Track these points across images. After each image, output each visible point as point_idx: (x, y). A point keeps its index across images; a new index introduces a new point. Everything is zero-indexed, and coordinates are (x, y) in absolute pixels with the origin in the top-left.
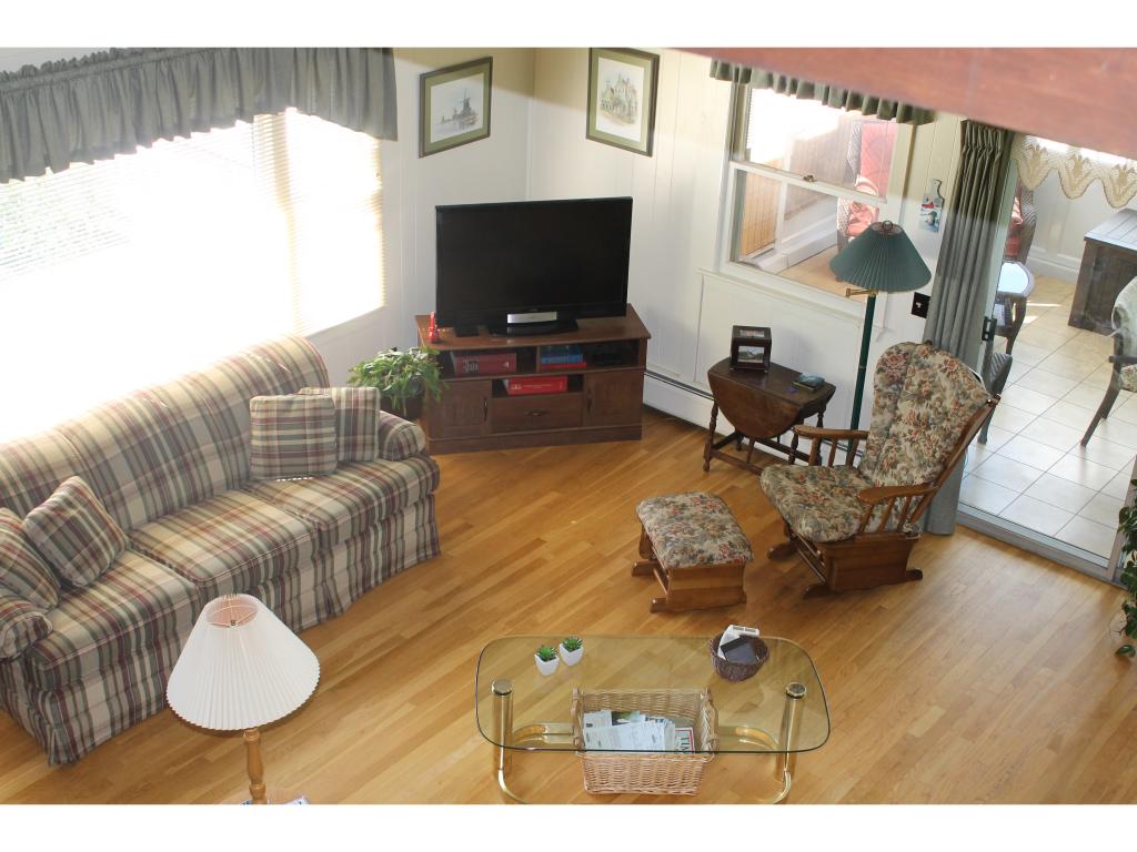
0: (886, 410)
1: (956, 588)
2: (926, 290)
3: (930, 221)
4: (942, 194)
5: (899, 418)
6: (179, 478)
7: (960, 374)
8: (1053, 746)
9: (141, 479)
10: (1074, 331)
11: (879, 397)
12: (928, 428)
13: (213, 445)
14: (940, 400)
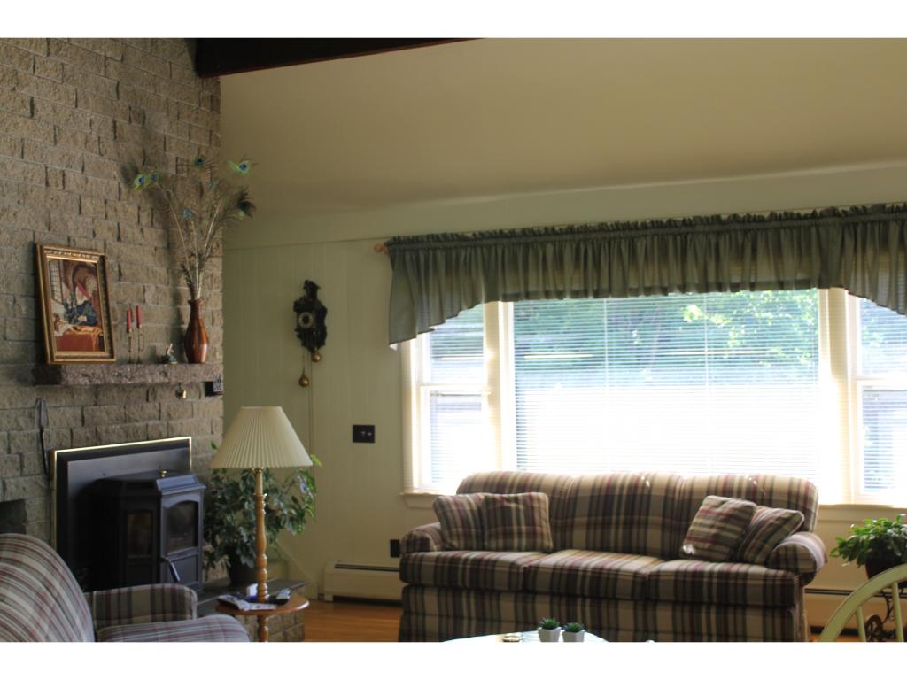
6: (621, 531)
9: (593, 519)
13: (661, 519)
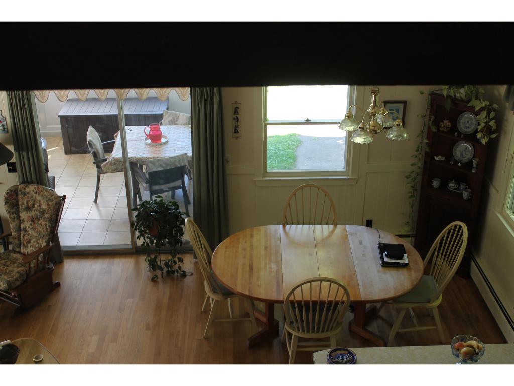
0: (15, 219)
1: (77, 283)
2: (13, 160)
3: (2, 129)
4: (4, 116)
5: (23, 220)
7: (44, 192)
8: (147, 328)
10: (68, 156)
11: (10, 214)
12: (39, 220)
14: (40, 206)
